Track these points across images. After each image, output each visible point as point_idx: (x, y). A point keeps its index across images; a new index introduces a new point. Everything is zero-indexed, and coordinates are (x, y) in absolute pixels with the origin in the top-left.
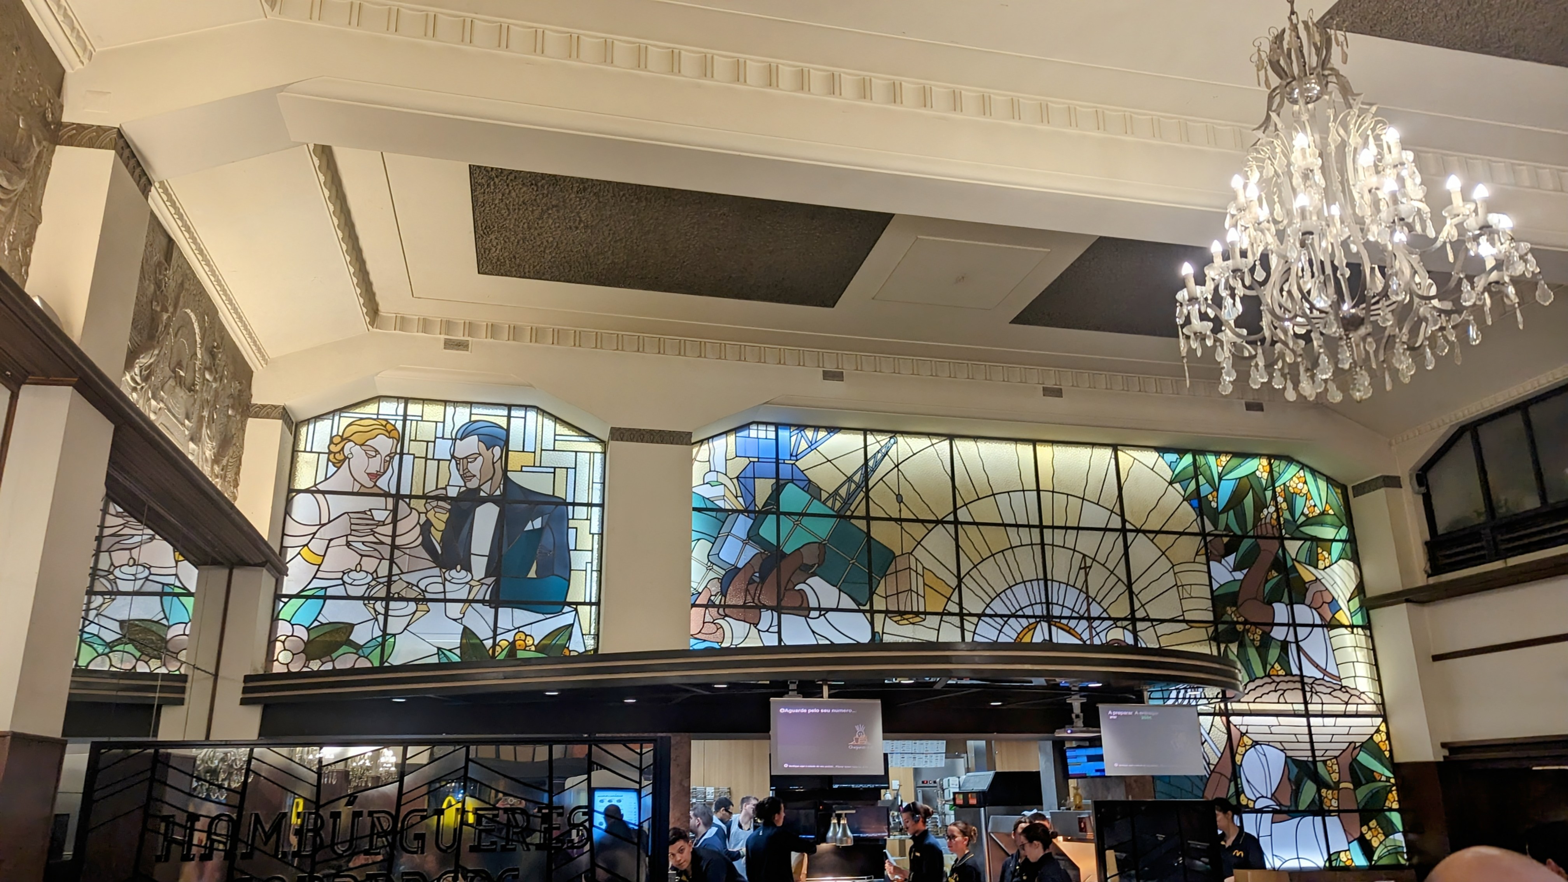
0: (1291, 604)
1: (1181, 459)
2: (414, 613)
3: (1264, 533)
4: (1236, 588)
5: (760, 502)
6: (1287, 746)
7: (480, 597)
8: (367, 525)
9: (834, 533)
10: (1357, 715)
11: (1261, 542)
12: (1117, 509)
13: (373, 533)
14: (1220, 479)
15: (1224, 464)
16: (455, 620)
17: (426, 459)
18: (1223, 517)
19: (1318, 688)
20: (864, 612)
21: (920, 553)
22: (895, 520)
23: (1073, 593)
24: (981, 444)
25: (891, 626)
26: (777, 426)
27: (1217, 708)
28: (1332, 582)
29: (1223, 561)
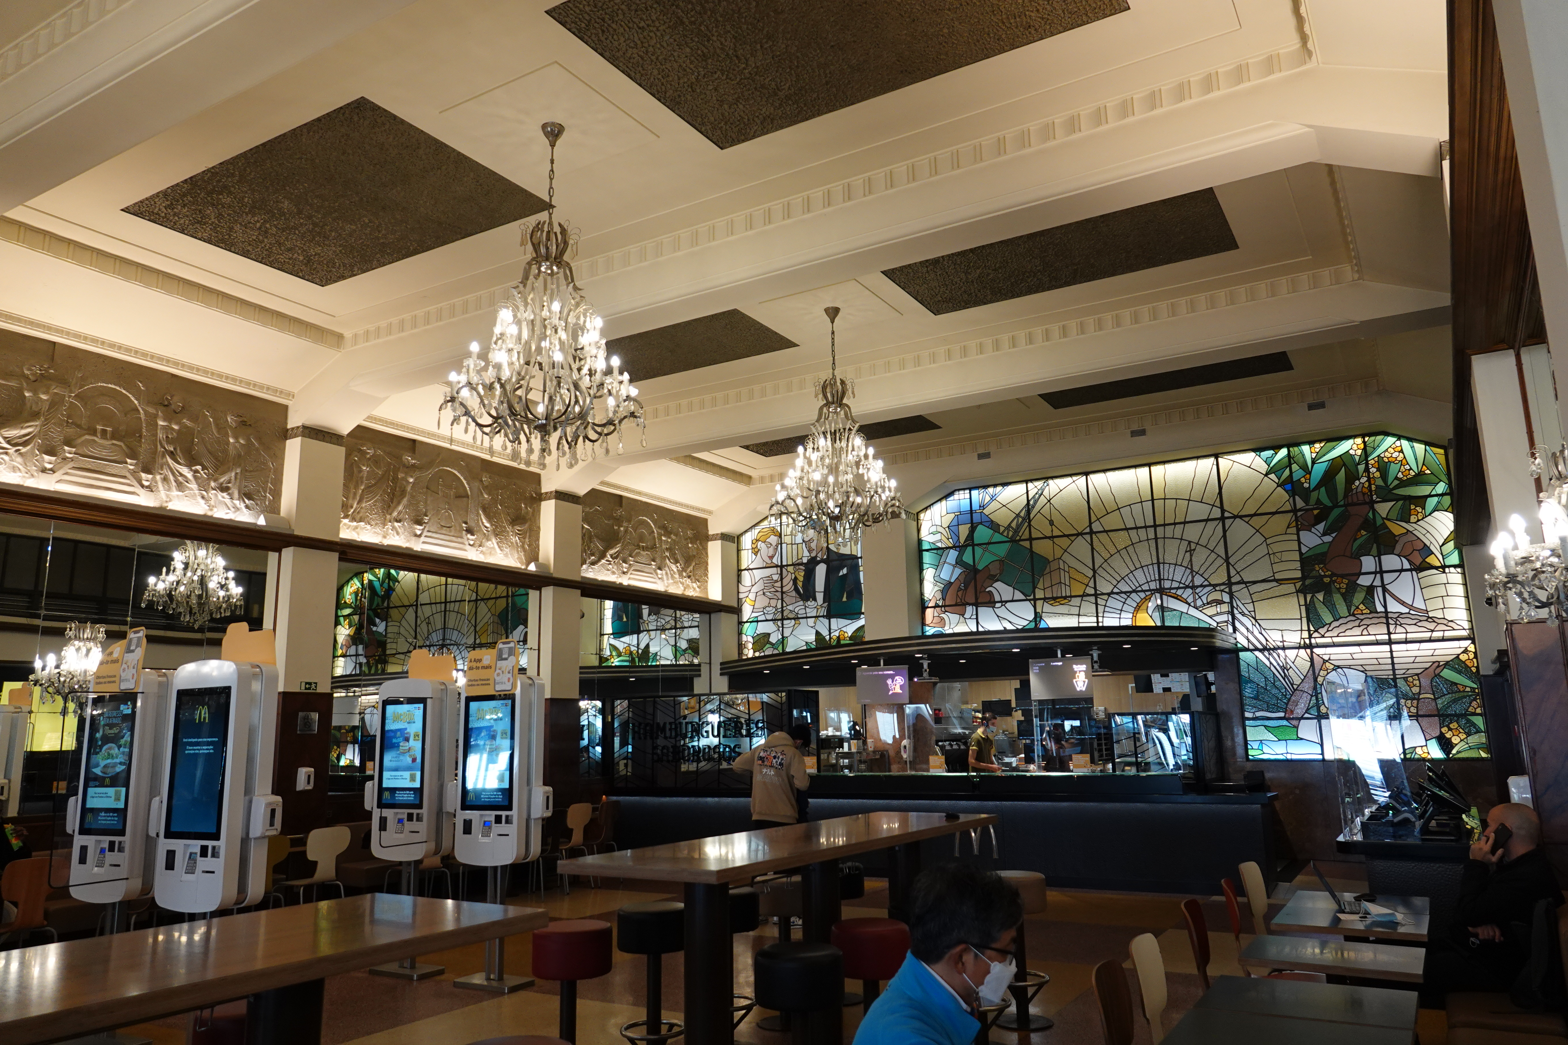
0: (1379, 555)
1: (1276, 453)
3: (1355, 500)
4: (1324, 549)
5: (962, 540)
6: (1367, 668)
8: (770, 583)
9: (1010, 553)
10: (1443, 640)
11: (1349, 508)
12: (1218, 503)
13: (774, 587)
14: (1314, 462)
15: (1317, 450)
16: (812, 627)
17: (792, 544)
18: (1314, 495)
19: (1402, 621)
20: (1030, 600)
21: (1066, 557)
22: (1049, 538)
23: (1180, 571)
24: (1110, 474)
25: (1047, 607)
26: (970, 489)
27: (1302, 643)
28: (1424, 532)
29: (1313, 530)
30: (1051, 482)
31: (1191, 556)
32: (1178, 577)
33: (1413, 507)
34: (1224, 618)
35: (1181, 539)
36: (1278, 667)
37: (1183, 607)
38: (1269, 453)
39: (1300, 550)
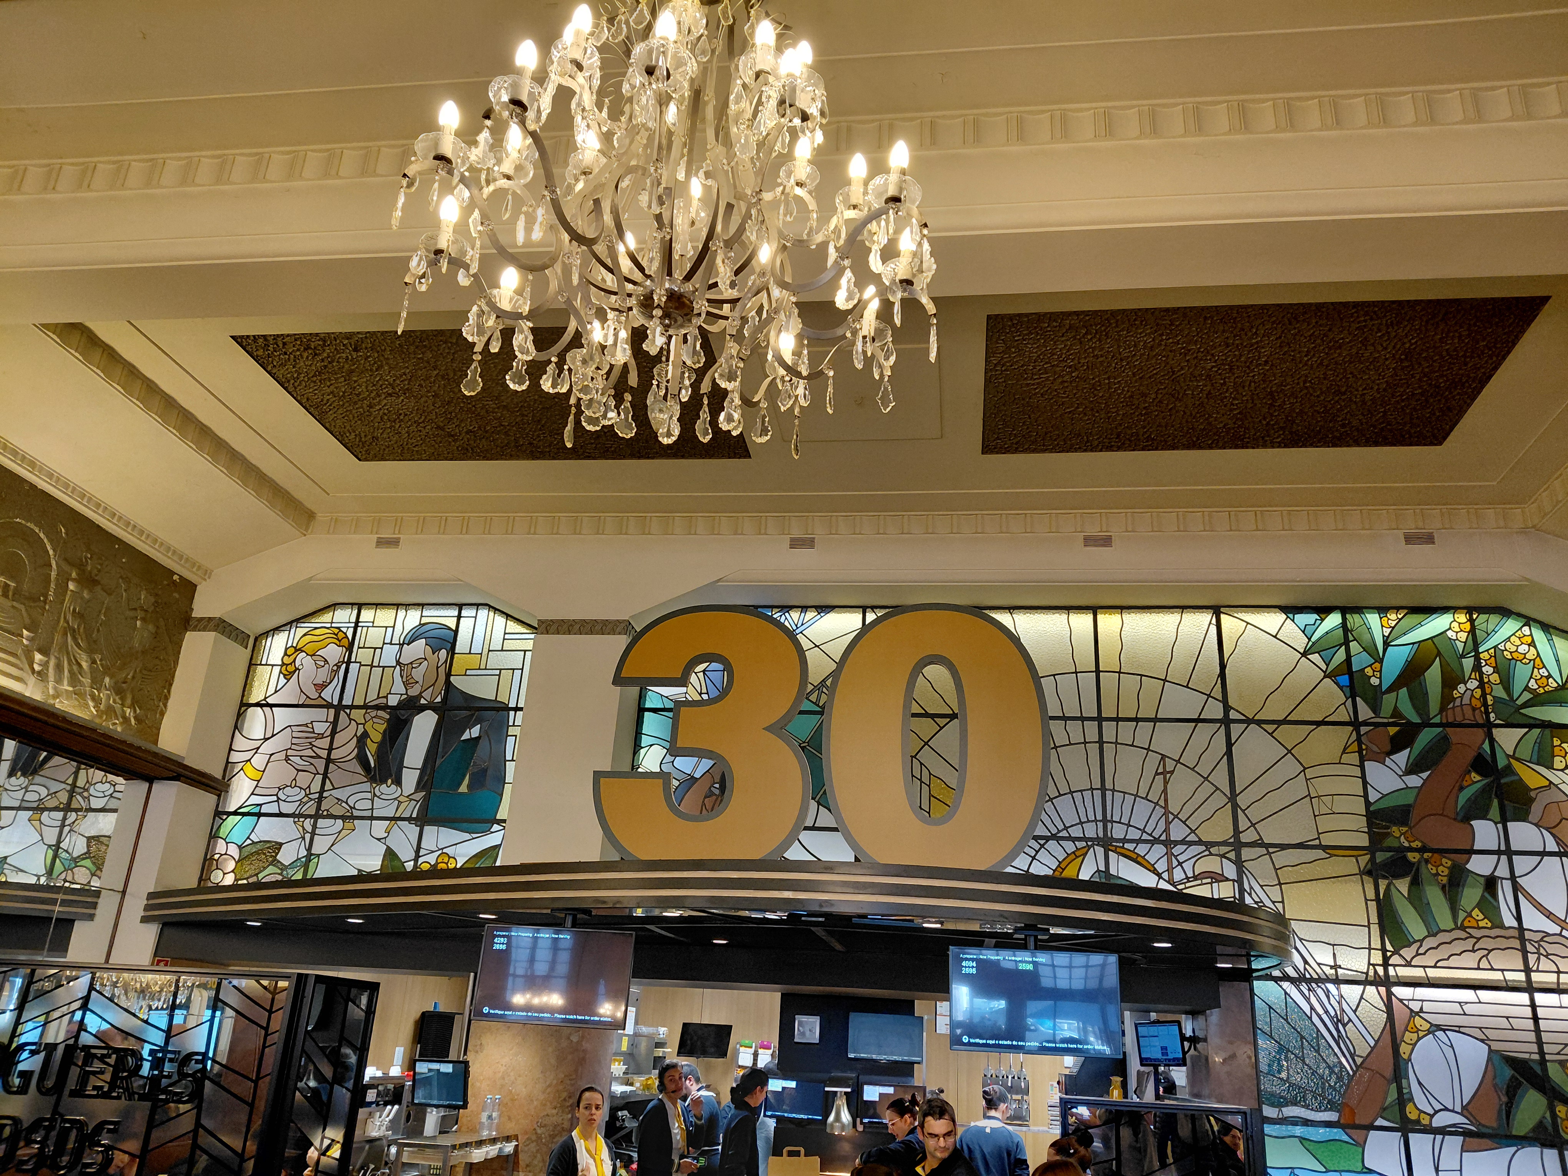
0: (1504, 821)
1: (1322, 620)
2: (340, 832)
3: (1459, 719)
4: (1409, 799)
7: (407, 815)
8: (307, 738)
9: (817, 734)
11: (1452, 732)
12: (1217, 693)
13: (312, 747)
14: (1386, 644)
15: (1393, 624)
16: (379, 840)
17: (372, 666)
18: (1388, 701)
19: (1551, 949)
21: (926, 755)
23: (1144, 807)
27: (1371, 973)
29: (1388, 761)
31: (1166, 783)
32: (1139, 820)
33: (1556, 742)
35: (1148, 749)
36: (1324, 1017)
38: (1311, 618)
39: (1366, 796)
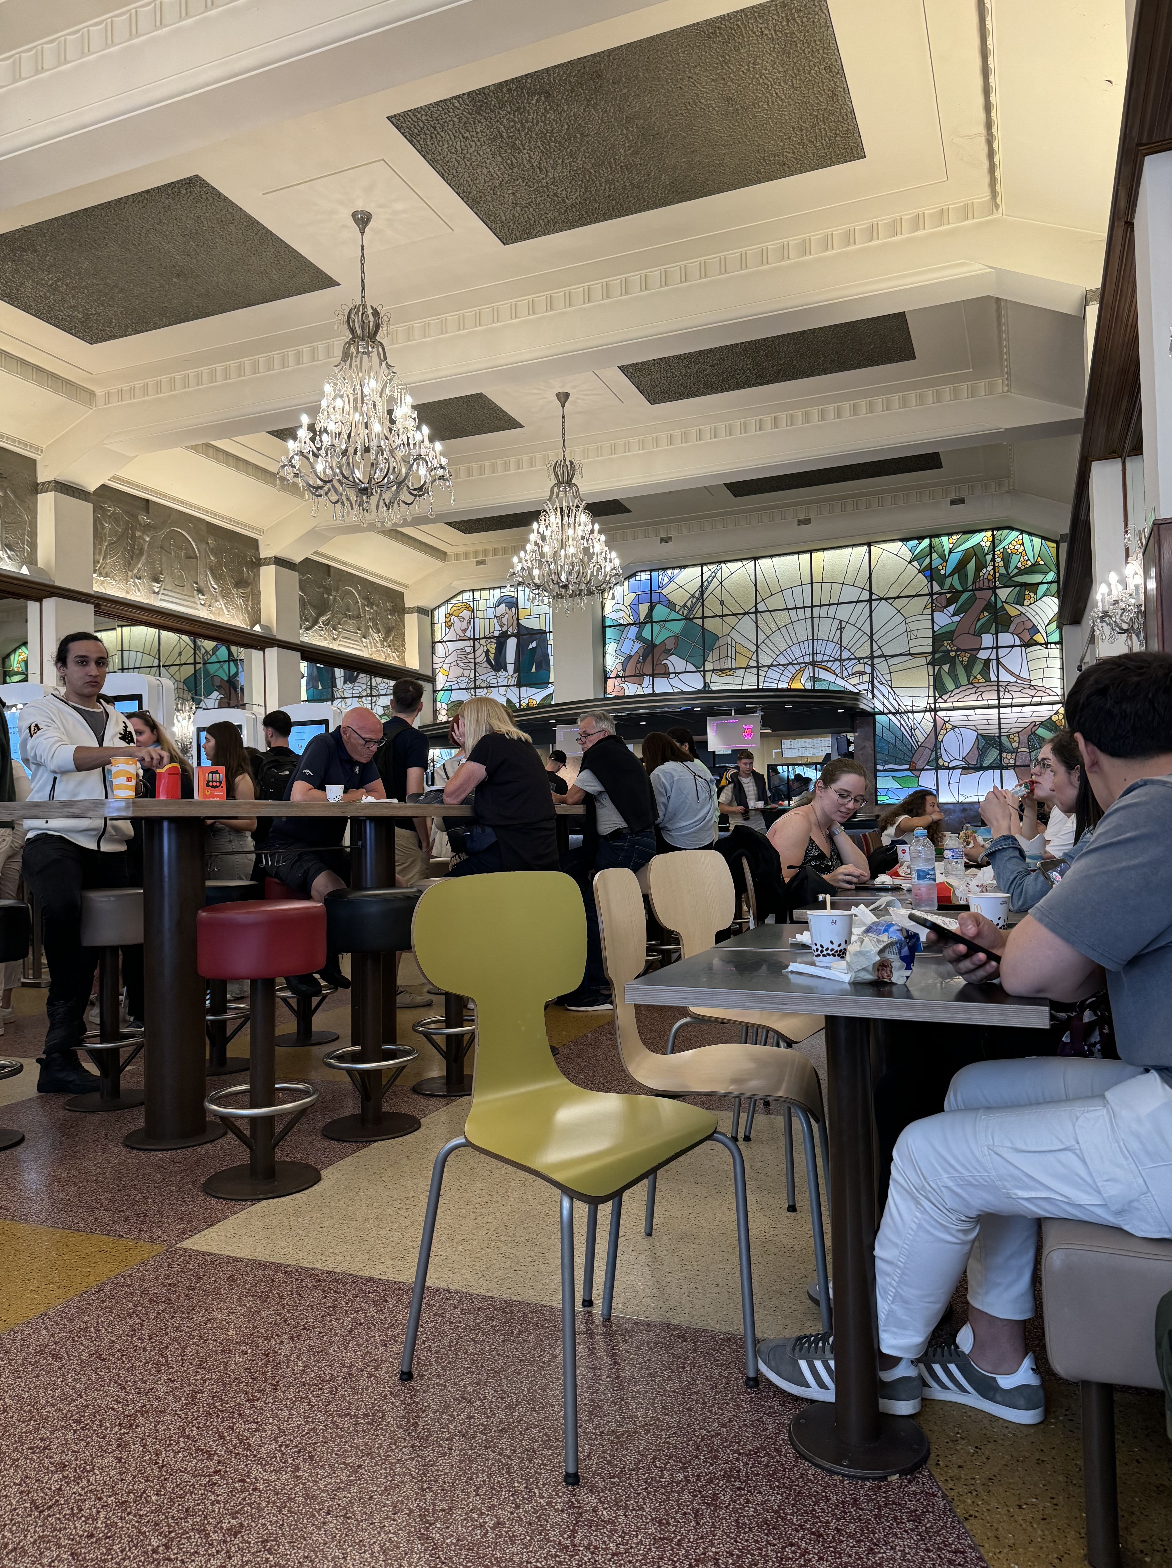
0: (997, 634)
1: (920, 543)
3: (981, 586)
4: (953, 628)
8: (464, 654)
10: (1040, 704)
11: (977, 593)
12: (867, 587)
13: (467, 658)
14: (950, 552)
15: (955, 541)
18: (948, 581)
19: (1010, 688)
20: (700, 672)
21: (734, 634)
22: (719, 616)
23: (831, 645)
24: (775, 559)
25: (715, 678)
26: (651, 571)
27: (928, 707)
28: (1034, 614)
29: (945, 611)
30: (723, 566)
31: (841, 633)
32: (828, 652)
33: (1027, 592)
34: (866, 686)
35: (834, 618)
36: (907, 727)
37: (831, 677)
38: (915, 542)
